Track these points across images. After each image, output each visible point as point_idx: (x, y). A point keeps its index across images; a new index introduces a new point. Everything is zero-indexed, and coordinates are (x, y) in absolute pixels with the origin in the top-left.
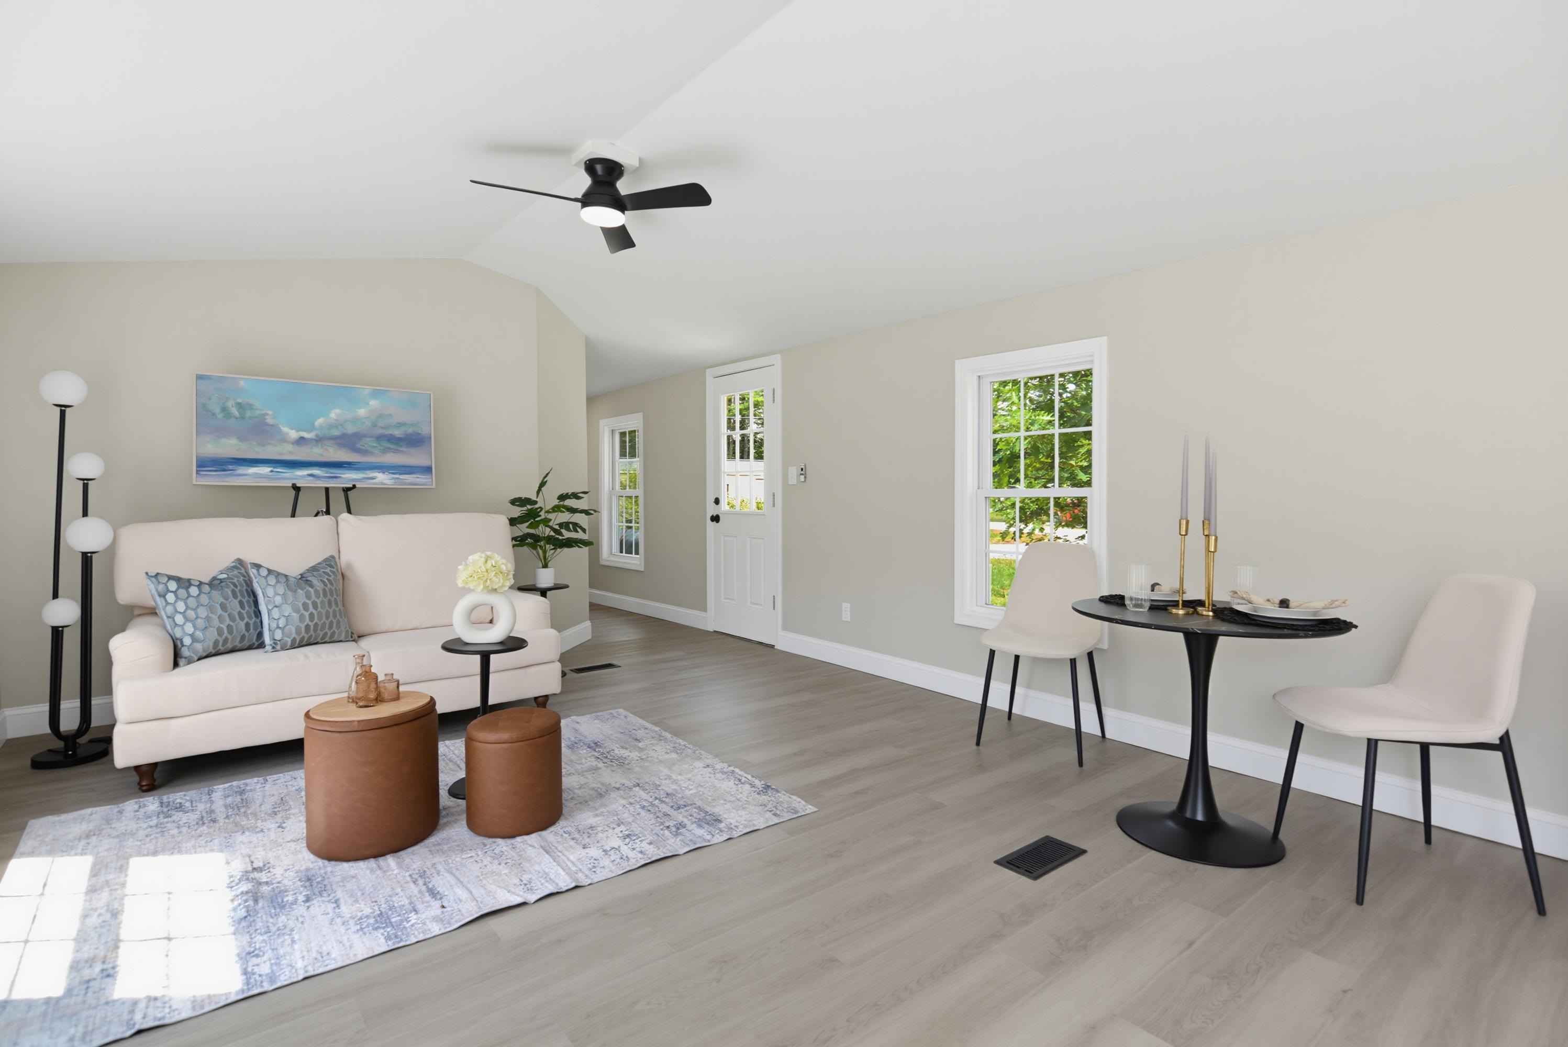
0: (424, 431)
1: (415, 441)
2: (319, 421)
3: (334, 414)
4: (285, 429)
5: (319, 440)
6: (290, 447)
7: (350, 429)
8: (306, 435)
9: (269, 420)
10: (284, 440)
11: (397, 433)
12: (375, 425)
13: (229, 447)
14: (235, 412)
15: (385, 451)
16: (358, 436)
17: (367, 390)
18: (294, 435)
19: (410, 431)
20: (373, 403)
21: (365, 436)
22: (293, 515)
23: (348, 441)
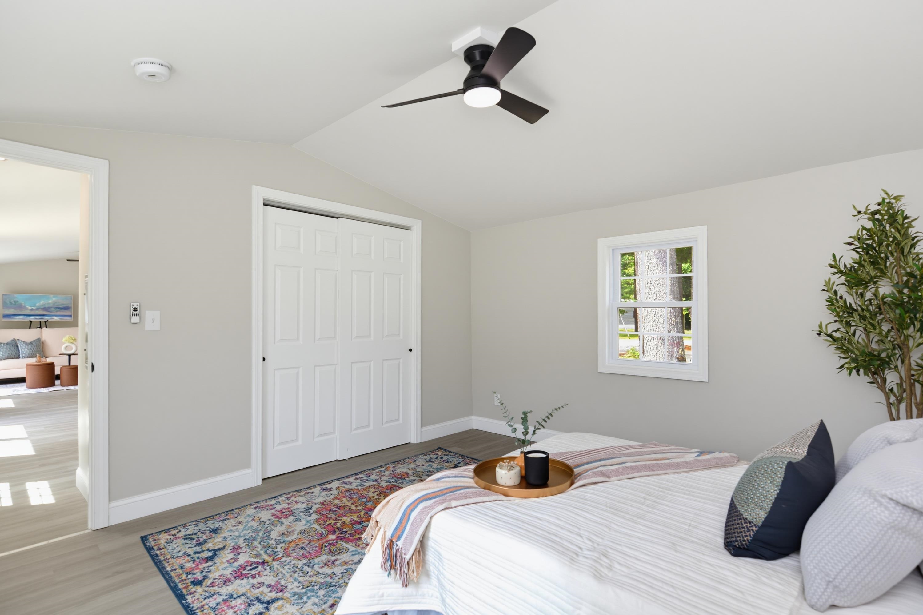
0: (70, 306)
1: (67, 308)
2: (37, 304)
3: (42, 302)
4: (27, 307)
5: (37, 309)
6: (29, 311)
7: (47, 306)
8: (33, 308)
9: (23, 305)
10: (27, 309)
11: (61, 306)
12: (54, 304)
13: (11, 311)
14: (13, 303)
15: (57, 311)
16: (49, 308)
17: (52, 296)
18: (30, 308)
19: (65, 306)
20: (54, 299)
21: (51, 308)
22: (30, 328)
23: (45, 309)
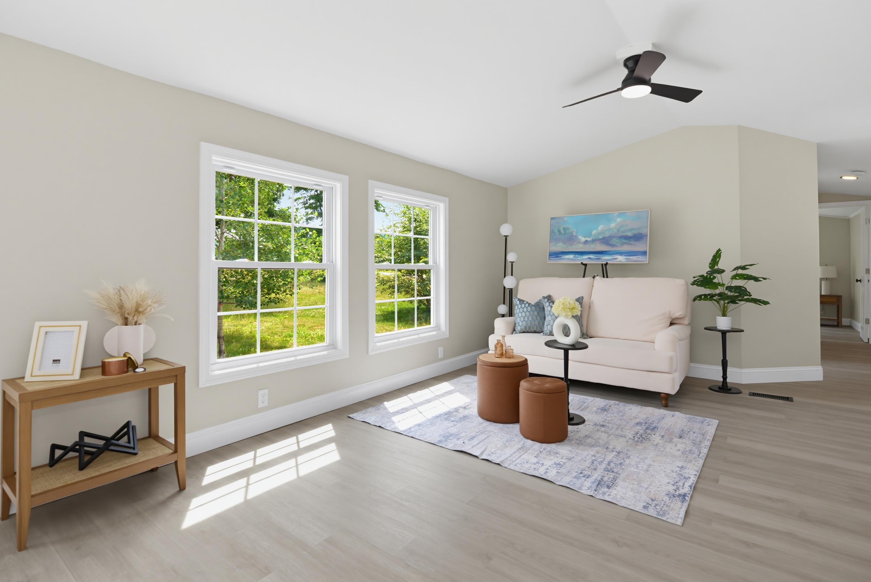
0: (643, 231)
1: (638, 237)
2: (594, 232)
3: (600, 228)
4: (580, 237)
5: (594, 241)
6: (581, 245)
7: (607, 234)
8: (588, 239)
9: (574, 234)
10: (579, 242)
11: (629, 234)
12: (618, 230)
13: (560, 247)
14: (563, 232)
15: (623, 244)
16: (611, 237)
17: (616, 213)
18: (583, 239)
19: (636, 232)
20: (619, 220)
21: (614, 237)
22: (584, 277)
23: (605, 241)
